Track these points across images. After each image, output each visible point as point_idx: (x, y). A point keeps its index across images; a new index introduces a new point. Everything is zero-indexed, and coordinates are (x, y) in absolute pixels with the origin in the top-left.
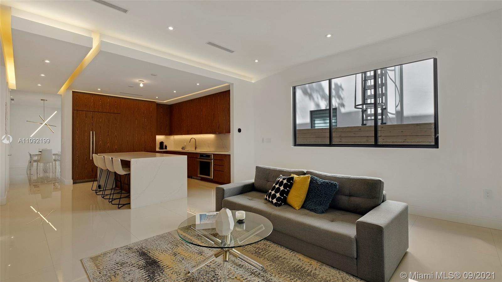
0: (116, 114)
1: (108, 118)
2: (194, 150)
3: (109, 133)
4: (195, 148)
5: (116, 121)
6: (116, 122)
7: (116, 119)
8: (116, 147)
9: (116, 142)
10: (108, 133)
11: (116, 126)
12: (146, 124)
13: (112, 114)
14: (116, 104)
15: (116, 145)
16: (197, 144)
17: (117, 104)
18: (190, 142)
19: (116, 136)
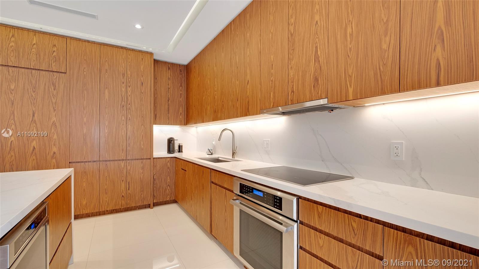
0: (54, 73)
1: (34, 82)
2: (231, 158)
3: (36, 115)
4: (233, 154)
5: (55, 89)
6: (55, 92)
7: (54, 85)
8: (55, 149)
9: (55, 137)
10: (34, 116)
11: (54, 101)
12: (129, 98)
13: (44, 72)
14: (55, 49)
15: (55, 145)
16: (237, 143)
17: (57, 50)
18: (219, 140)
19: (54, 124)
